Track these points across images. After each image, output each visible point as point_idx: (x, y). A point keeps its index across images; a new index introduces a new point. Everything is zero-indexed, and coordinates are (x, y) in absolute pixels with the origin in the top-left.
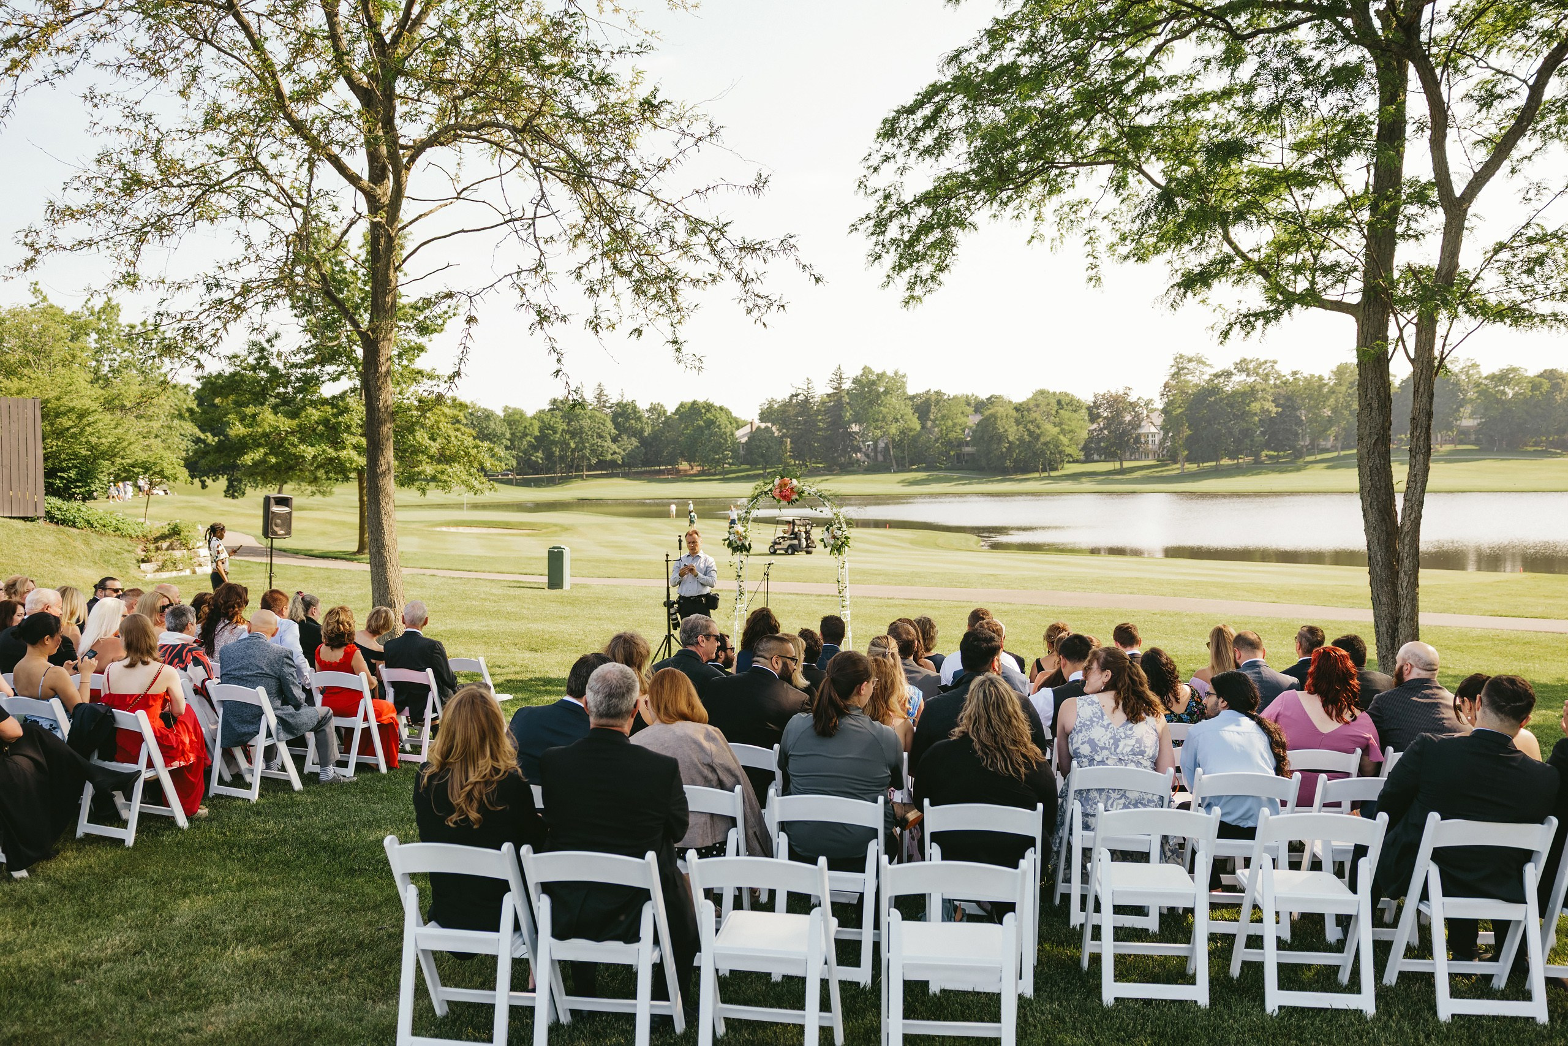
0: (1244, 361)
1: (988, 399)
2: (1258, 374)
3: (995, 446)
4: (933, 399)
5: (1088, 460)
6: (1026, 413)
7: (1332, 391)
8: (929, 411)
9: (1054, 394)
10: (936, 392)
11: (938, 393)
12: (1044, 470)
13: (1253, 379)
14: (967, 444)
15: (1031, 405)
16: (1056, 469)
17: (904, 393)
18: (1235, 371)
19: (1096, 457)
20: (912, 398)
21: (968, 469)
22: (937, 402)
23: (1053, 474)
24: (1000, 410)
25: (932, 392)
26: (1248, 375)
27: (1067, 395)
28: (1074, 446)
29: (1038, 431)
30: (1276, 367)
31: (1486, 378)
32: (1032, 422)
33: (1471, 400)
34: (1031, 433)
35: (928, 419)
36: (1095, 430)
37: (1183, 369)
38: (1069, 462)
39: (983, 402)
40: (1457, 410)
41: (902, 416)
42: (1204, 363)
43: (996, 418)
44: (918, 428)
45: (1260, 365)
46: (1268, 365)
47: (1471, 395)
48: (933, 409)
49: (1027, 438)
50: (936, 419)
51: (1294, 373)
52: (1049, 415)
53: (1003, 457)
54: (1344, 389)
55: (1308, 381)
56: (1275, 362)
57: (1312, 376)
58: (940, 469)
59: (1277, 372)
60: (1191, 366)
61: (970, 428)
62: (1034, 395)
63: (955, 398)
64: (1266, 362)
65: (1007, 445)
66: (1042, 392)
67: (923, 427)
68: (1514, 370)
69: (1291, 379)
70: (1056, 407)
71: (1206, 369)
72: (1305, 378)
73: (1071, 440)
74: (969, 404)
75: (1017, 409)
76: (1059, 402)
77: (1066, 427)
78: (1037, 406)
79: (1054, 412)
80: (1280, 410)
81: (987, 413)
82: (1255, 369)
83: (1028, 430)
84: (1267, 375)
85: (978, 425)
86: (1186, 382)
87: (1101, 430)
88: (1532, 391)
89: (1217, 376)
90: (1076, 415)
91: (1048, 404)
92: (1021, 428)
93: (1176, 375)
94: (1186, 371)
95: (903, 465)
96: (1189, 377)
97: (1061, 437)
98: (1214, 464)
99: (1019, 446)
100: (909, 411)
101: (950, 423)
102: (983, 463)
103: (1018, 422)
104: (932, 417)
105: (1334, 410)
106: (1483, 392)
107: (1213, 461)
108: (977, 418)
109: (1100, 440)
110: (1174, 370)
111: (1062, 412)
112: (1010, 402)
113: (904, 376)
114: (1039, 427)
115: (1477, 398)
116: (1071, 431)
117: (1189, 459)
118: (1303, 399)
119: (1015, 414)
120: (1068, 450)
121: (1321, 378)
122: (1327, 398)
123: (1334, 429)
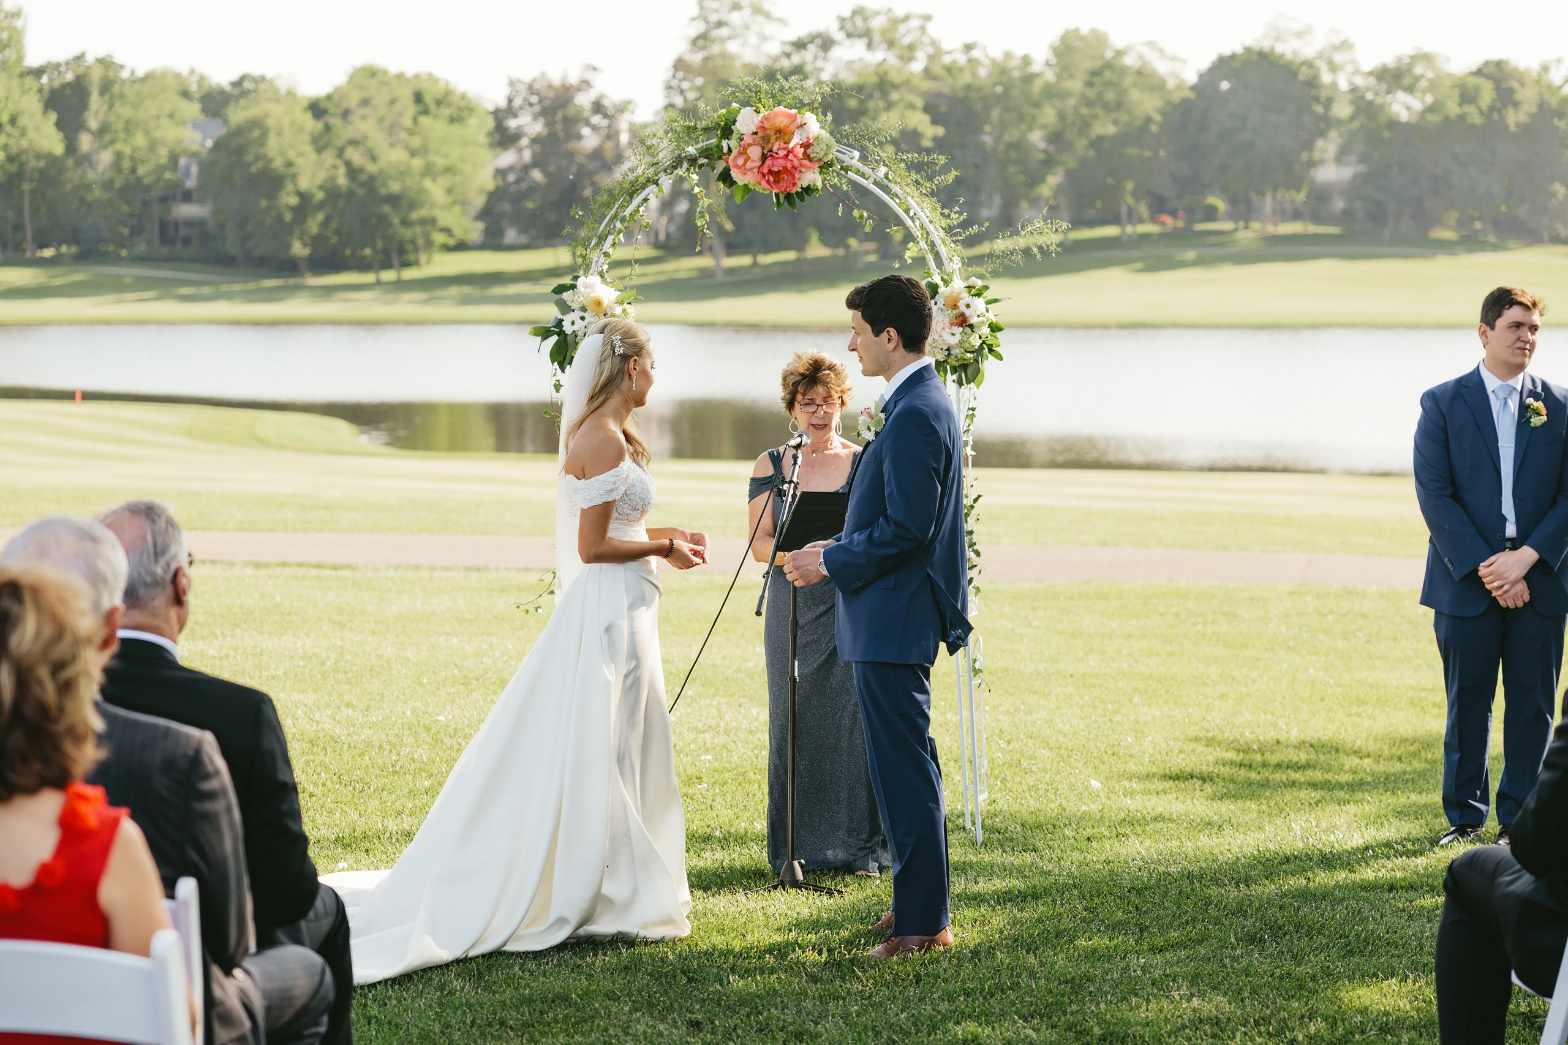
0: (859, 12)
1: (238, 84)
2: (891, 44)
3: (264, 203)
4: (96, 75)
5: (492, 242)
6: (335, 122)
7: (1051, 93)
8: (83, 106)
9: (400, 76)
10: (101, 61)
11: (105, 63)
12: (387, 265)
13: (878, 56)
14: (187, 197)
15: (353, 101)
16: (416, 263)
17: (20, 59)
18: (839, 36)
19: (511, 235)
20: (38, 72)
21: (194, 260)
22: (106, 86)
23: (408, 274)
24: (276, 114)
25: (90, 59)
26: (870, 46)
27: (433, 79)
28: (457, 209)
29: (371, 168)
30: (933, 29)
31: (1370, 73)
32: (354, 142)
33: (1339, 123)
34: (353, 172)
35: (82, 126)
36: (511, 169)
37: (720, 24)
38: (447, 248)
39: (222, 92)
40: (1309, 146)
41: (13, 121)
42: (768, 16)
43: (265, 132)
44: (59, 149)
45: (895, 22)
46: (914, 23)
47: (1342, 110)
48: (96, 102)
49: (342, 180)
50: (103, 130)
51: (968, 47)
52: (393, 128)
53: (282, 230)
54: (1075, 85)
55: (1001, 70)
56: (928, 18)
57: (1008, 55)
58: (117, 260)
59: (933, 43)
60: (735, 18)
61: (195, 155)
62: (352, 78)
63: (148, 77)
64: (906, 18)
65: (294, 201)
66: (371, 72)
67: (71, 148)
68: (1426, 58)
69: (962, 59)
70: (410, 109)
71: (770, 28)
72: (994, 62)
73: (449, 191)
74: (186, 94)
75: (317, 109)
76: (418, 98)
77: (440, 162)
78: (365, 102)
79: (407, 121)
80: (940, 131)
81: (237, 115)
82: (884, 32)
83: (348, 164)
84: (911, 48)
85: (218, 146)
86: (723, 56)
87: (526, 169)
88: (1461, 104)
89: (800, 45)
90: (456, 129)
91: (392, 102)
92: (329, 158)
93: (701, 40)
94: (724, 32)
95: (18, 247)
96: (732, 47)
97: (428, 184)
98: (789, 256)
99: (322, 205)
100: (32, 104)
101: (140, 140)
102: (232, 246)
103: (320, 143)
104: (93, 124)
105: (1056, 138)
106: (1364, 108)
107: (781, 247)
108: (219, 130)
109: (518, 198)
110: (699, 27)
111: (424, 120)
112: (291, 94)
113: (17, 14)
114: (373, 158)
115: (1352, 118)
116: (449, 170)
117: (732, 247)
118: (987, 108)
119: (310, 124)
120: (446, 218)
121: (1026, 61)
122: (1037, 105)
123: (1054, 180)
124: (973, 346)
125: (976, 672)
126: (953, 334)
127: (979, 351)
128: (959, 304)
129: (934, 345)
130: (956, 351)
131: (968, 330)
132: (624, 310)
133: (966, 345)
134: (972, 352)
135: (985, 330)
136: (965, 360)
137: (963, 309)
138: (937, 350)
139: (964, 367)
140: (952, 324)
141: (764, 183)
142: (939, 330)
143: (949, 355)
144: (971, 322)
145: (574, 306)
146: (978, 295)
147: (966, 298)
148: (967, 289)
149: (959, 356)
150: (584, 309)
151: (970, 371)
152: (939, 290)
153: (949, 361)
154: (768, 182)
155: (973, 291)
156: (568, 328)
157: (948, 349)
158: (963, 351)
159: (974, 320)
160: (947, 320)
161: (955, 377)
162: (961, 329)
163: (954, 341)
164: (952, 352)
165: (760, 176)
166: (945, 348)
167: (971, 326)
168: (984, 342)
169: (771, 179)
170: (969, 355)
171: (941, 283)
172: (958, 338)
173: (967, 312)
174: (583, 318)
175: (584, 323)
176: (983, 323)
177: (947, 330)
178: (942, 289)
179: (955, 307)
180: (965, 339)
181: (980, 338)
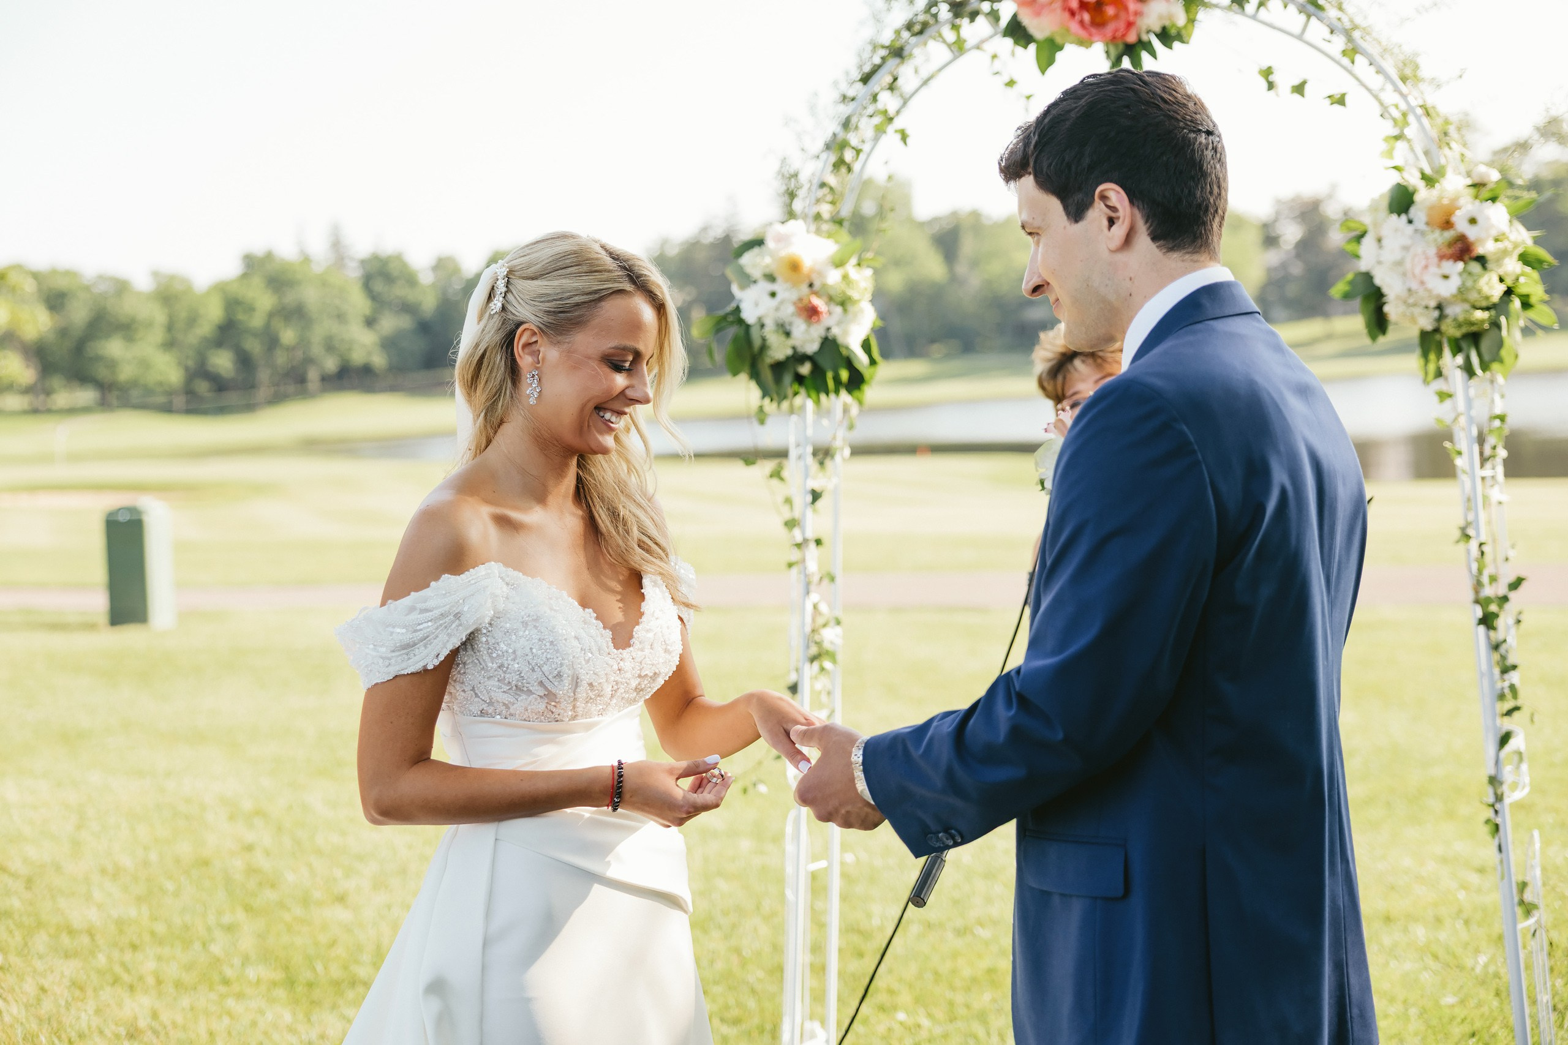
124: (1487, 298)
125: (1529, 909)
126: (1446, 277)
127: (1499, 307)
128: (1454, 219)
129: (1411, 301)
130: (1455, 311)
131: (1475, 267)
132: (845, 277)
133: (1473, 296)
134: (1488, 309)
135: (1512, 266)
136: (1472, 324)
137: (1461, 225)
138: (1417, 311)
139: (1474, 337)
140: (1442, 257)
141: (1074, 26)
142: (1417, 271)
143: (1441, 317)
144: (1480, 250)
145: (756, 273)
146: (1493, 199)
147: (1468, 206)
148: (1472, 191)
149: (1461, 318)
150: (771, 278)
151: (1485, 344)
152: (1417, 198)
153: (1443, 328)
154: (1082, 23)
155: (1485, 193)
156: (749, 315)
157: (1439, 307)
158: (1467, 306)
159: (1488, 247)
160: (1432, 251)
161: (1460, 359)
162: (1460, 265)
163: (1447, 289)
164: (1450, 311)
165: (1067, 15)
166: (1433, 304)
167: (1482, 260)
168: (1509, 292)
169: (1086, 17)
170: (1479, 315)
171: (1421, 185)
172: (1454, 283)
173: (1471, 233)
174: (773, 295)
175: (773, 303)
176: (1505, 253)
177: (1433, 269)
178: (1423, 195)
179: (1447, 225)
180: (1469, 283)
181: (1501, 280)
